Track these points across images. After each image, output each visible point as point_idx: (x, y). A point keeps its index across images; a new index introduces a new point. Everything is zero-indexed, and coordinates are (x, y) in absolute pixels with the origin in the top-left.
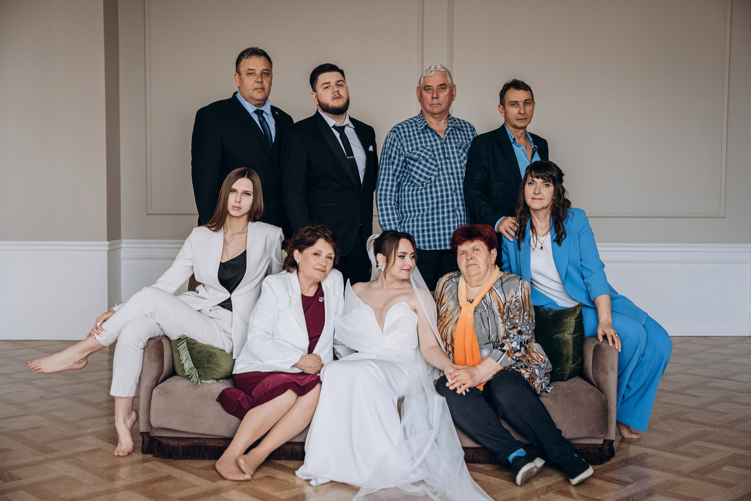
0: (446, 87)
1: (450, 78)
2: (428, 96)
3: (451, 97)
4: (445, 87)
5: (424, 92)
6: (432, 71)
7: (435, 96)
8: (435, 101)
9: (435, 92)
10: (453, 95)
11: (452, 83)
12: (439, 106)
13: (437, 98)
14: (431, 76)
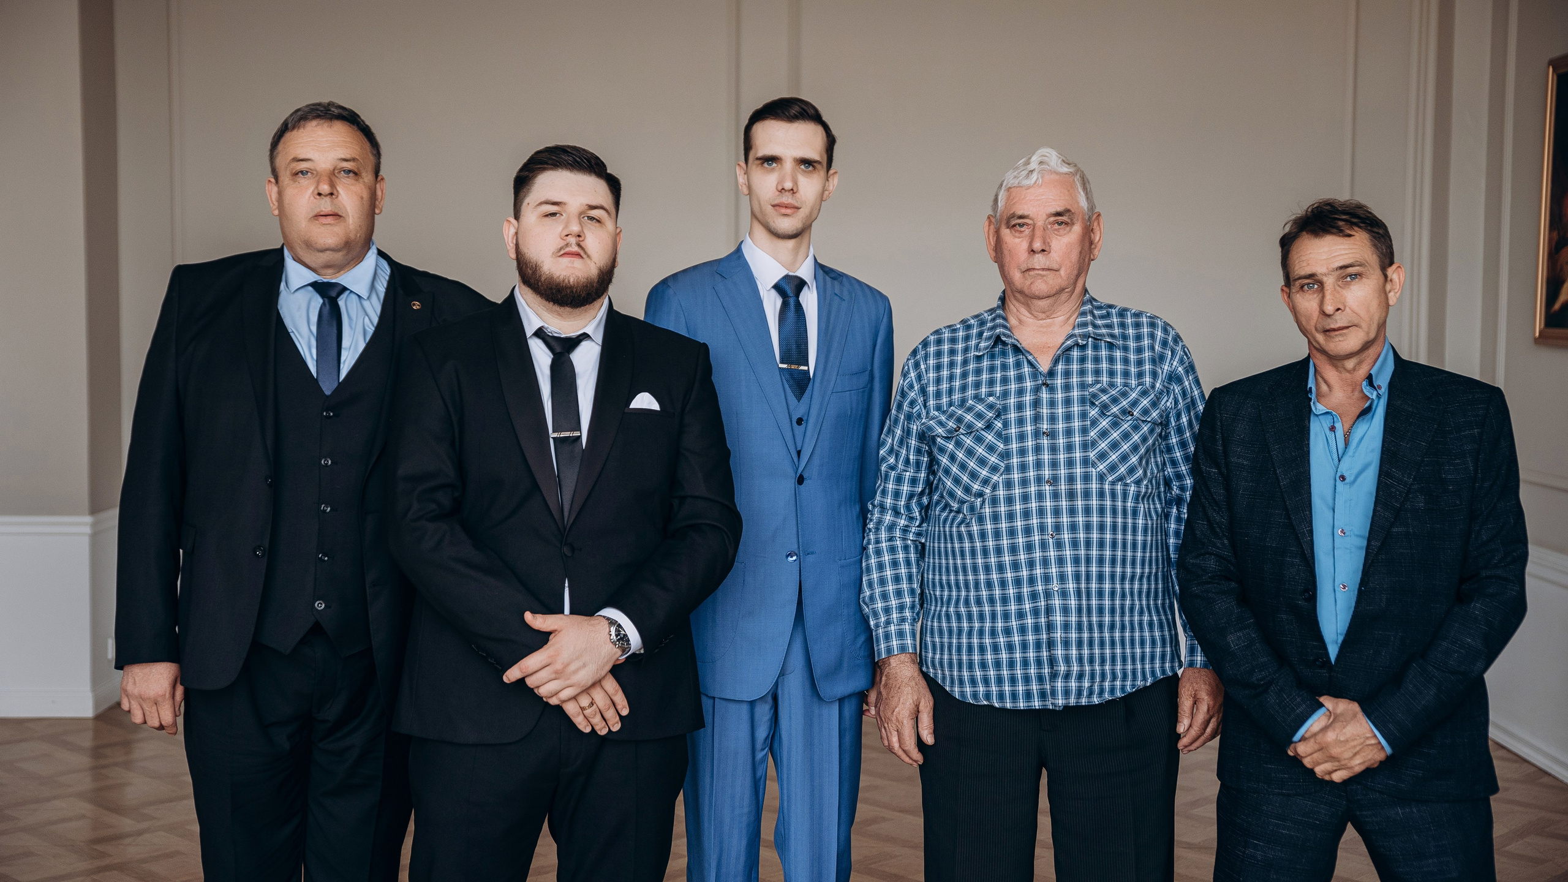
0: (1072, 220)
1: (1087, 194)
2: (1016, 243)
3: (1087, 246)
4: (1069, 221)
5: (1006, 233)
6: (1032, 171)
7: (1037, 245)
8: (1039, 261)
9: (1038, 233)
10: (1091, 243)
11: (1092, 207)
12: (1051, 274)
13: (1043, 251)
14: (1029, 188)
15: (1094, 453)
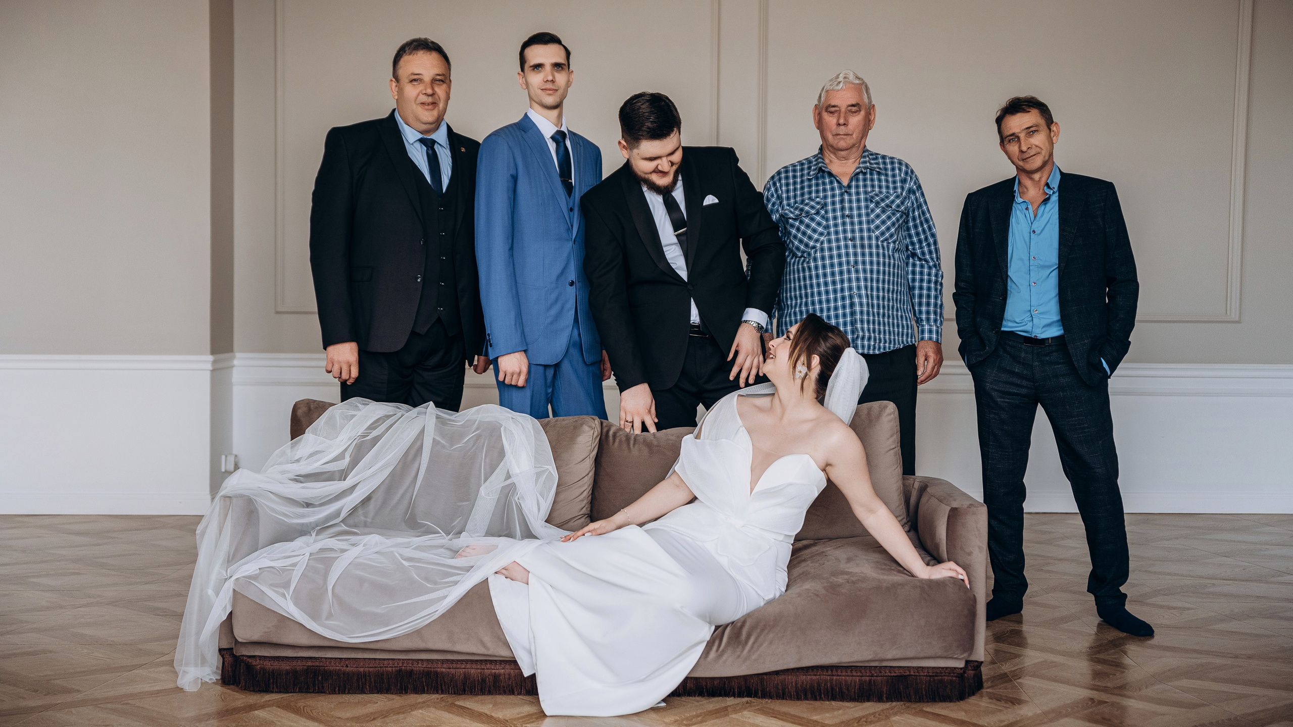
0: (860, 109)
1: (868, 95)
2: (831, 120)
3: (867, 124)
4: (858, 109)
5: (826, 116)
6: (840, 82)
7: (842, 121)
8: (842, 130)
9: (842, 115)
10: (870, 121)
11: (870, 102)
12: (848, 138)
13: (845, 124)
14: (838, 91)
15: (873, 226)
